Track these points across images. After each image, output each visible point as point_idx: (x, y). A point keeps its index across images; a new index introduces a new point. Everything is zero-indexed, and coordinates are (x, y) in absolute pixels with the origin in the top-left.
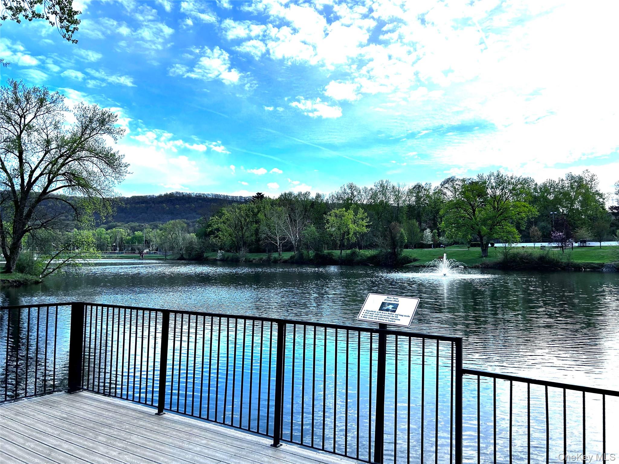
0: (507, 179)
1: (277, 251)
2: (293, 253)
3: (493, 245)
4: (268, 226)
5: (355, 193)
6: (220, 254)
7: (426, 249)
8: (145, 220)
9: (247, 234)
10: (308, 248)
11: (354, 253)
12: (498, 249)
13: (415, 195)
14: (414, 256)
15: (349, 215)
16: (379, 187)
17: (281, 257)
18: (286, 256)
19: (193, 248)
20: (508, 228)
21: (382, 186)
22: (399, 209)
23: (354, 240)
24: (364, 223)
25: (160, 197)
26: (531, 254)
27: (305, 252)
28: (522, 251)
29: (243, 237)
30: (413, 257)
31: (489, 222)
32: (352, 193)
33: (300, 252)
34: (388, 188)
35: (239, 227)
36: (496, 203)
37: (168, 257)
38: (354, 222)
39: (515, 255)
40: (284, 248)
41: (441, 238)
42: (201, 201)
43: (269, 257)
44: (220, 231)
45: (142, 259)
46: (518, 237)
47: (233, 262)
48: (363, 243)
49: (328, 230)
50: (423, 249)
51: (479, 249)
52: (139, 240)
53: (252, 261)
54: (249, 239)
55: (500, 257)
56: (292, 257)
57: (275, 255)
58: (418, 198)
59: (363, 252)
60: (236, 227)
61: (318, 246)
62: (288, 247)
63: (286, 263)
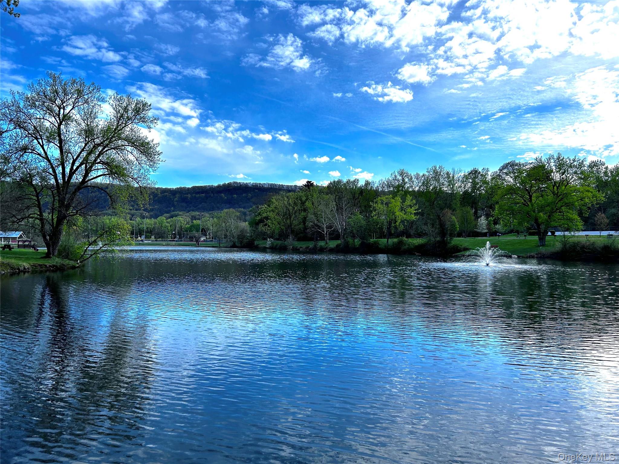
0: (568, 162)
1: (324, 240)
2: (339, 242)
3: (553, 233)
4: (315, 214)
5: (406, 180)
6: (269, 242)
7: (479, 238)
8: (204, 209)
9: (295, 222)
10: (354, 237)
11: (401, 243)
12: (557, 238)
13: (471, 181)
14: (466, 245)
15: (397, 203)
16: (431, 173)
17: (327, 245)
18: (333, 244)
19: (244, 236)
20: (569, 215)
21: (435, 172)
22: (452, 195)
23: (402, 228)
24: (413, 210)
25: (219, 186)
26: (593, 244)
27: (350, 240)
28: (583, 240)
29: (291, 226)
30: (463, 247)
31: (548, 209)
32: (403, 180)
33: (345, 240)
34: (442, 174)
35: (287, 215)
36: (555, 188)
37: (221, 245)
38: (402, 209)
39: (576, 245)
40: (332, 236)
41: (497, 226)
42: (257, 191)
43: (315, 246)
44: (268, 219)
45: (198, 247)
46: (580, 224)
47: (282, 250)
48: (412, 232)
49: (374, 217)
50: (476, 238)
51: (536, 238)
52: (197, 228)
53: (299, 249)
54: (297, 227)
55: (558, 246)
56: (338, 246)
57: (322, 243)
58: (474, 184)
59: (411, 241)
60: (284, 216)
61: (364, 234)
62: (335, 235)
63: (332, 251)
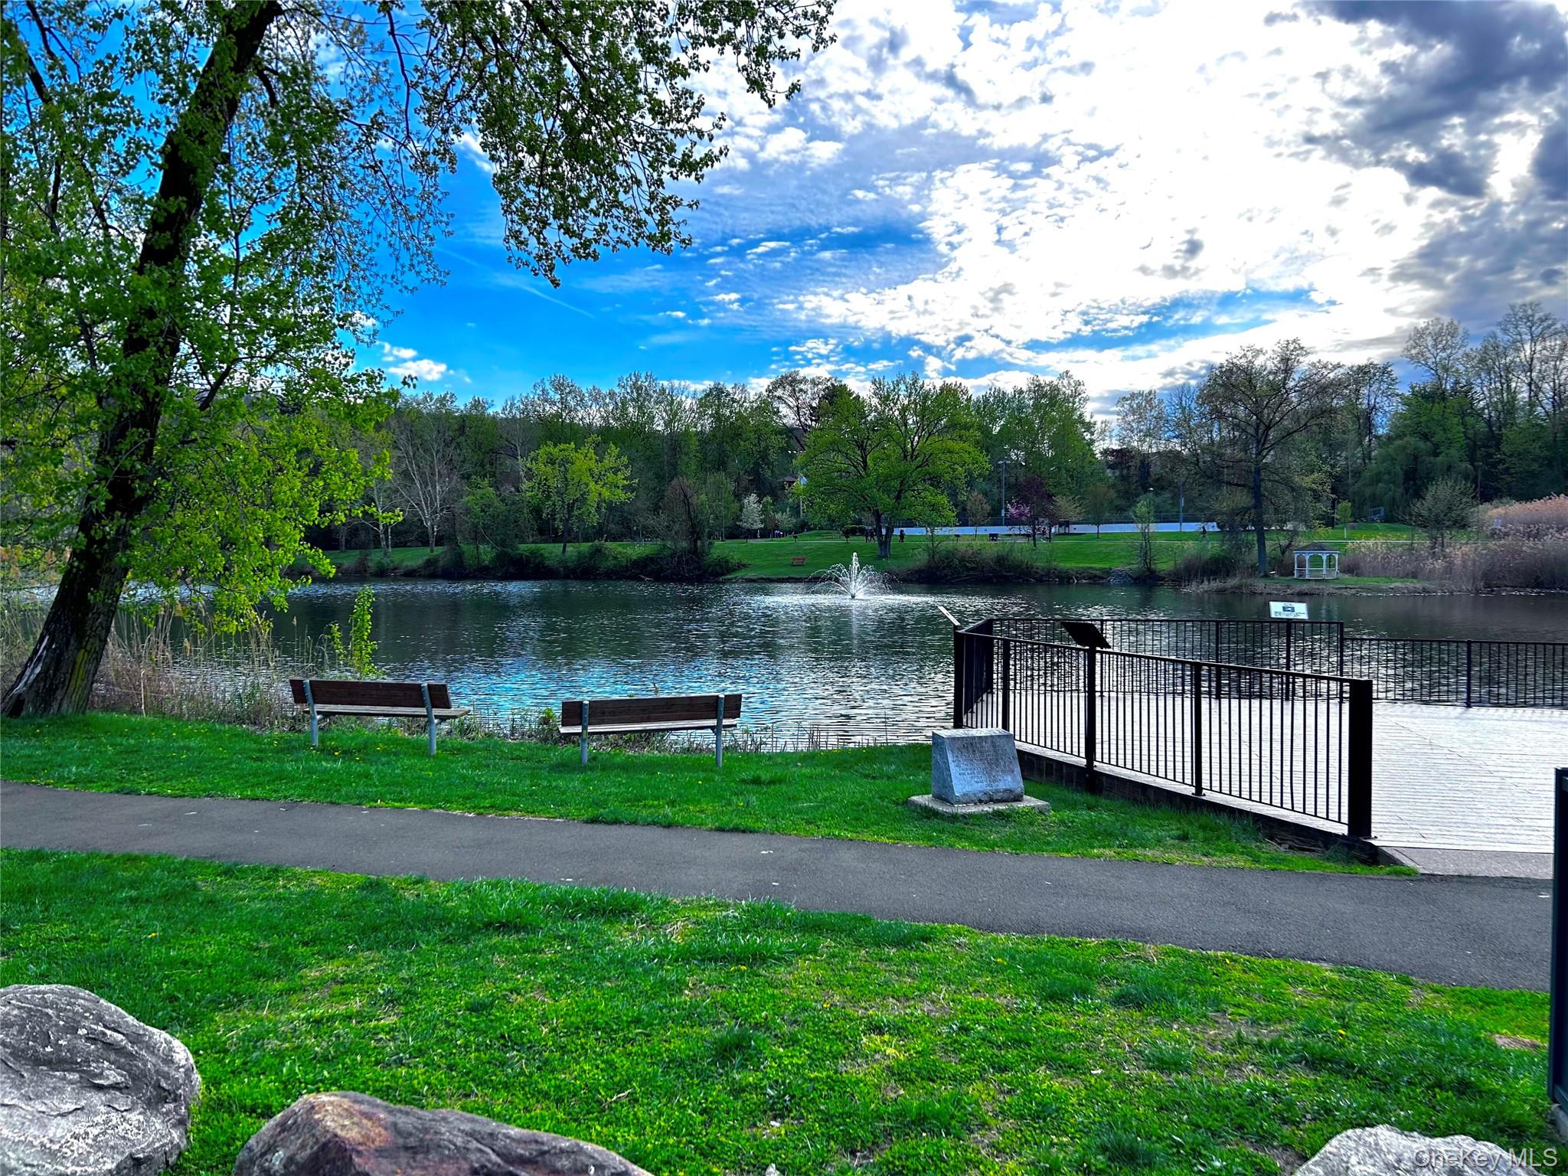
1: (377, 546)
2: (429, 552)
11: (598, 551)
12: (913, 541)
13: (710, 412)
15: (586, 460)
16: (629, 390)
18: (412, 558)
21: (637, 387)
23: (595, 519)
24: (620, 479)
27: (467, 548)
30: (736, 559)
32: (564, 402)
34: (652, 393)
36: (908, 441)
38: (597, 477)
39: (951, 554)
40: (399, 539)
43: (364, 561)
46: (951, 515)
57: (376, 557)
58: (719, 419)
59: (619, 548)
61: (504, 533)
